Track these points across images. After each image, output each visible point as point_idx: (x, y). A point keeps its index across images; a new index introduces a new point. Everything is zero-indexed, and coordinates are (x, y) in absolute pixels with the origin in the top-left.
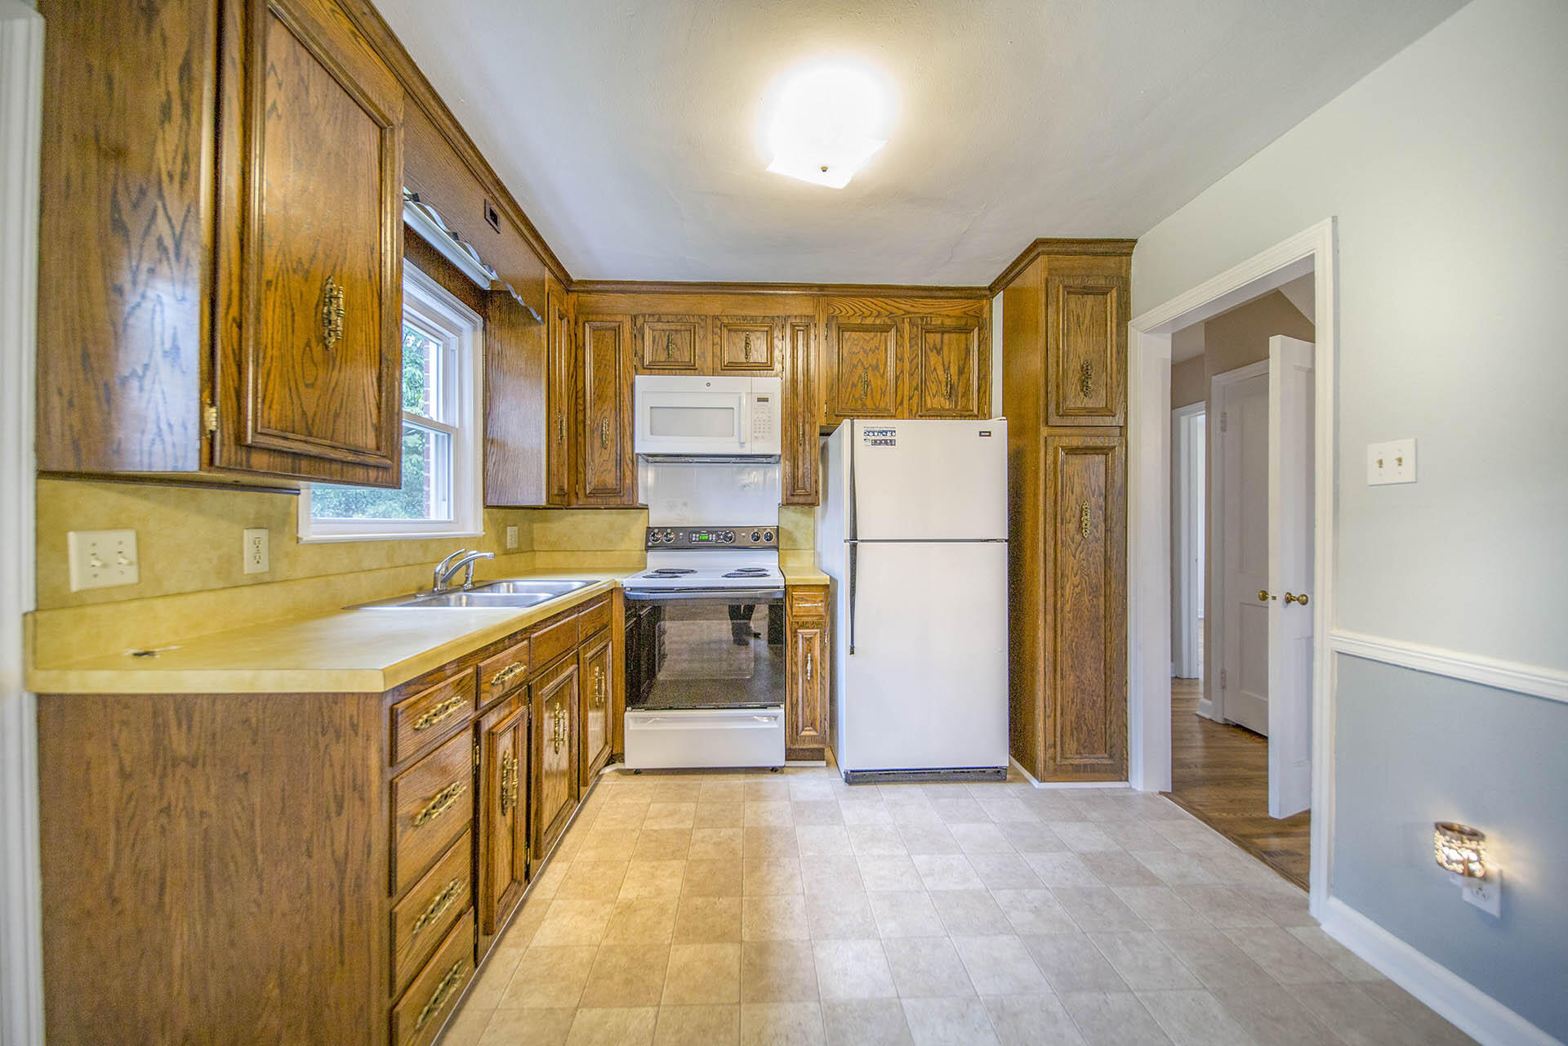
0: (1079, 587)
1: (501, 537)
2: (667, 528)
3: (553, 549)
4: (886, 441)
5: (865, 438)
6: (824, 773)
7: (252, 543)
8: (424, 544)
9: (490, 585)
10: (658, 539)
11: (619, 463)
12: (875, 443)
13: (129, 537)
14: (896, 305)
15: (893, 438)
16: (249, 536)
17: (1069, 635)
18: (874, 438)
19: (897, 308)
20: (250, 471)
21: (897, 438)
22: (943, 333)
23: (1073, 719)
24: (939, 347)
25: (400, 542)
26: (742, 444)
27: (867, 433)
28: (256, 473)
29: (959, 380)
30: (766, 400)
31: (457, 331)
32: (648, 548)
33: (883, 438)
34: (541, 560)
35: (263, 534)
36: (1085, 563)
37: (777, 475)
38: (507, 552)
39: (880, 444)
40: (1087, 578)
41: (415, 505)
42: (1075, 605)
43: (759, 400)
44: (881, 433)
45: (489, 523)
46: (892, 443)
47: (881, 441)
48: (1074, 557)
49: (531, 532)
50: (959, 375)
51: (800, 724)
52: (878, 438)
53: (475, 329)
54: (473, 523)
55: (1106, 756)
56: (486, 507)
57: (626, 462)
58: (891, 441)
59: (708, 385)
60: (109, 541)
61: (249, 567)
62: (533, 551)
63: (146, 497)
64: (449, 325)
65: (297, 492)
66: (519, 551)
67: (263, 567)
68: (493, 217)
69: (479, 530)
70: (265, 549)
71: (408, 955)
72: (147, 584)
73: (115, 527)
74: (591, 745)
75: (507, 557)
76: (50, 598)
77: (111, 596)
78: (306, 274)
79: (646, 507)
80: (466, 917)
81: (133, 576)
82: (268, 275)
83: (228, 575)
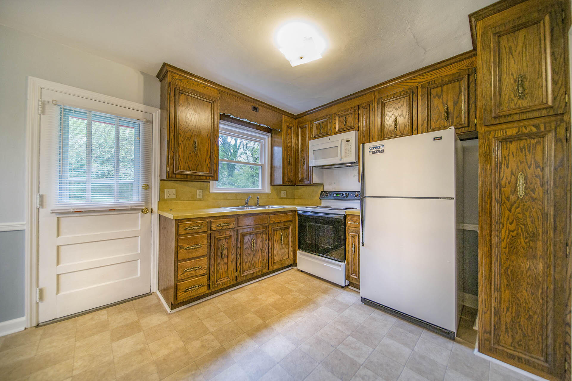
0: (515, 232)
1: (279, 194)
2: (327, 192)
3: (299, 198)
4: (379, 151)
5: (369, 151)
6: (353, 294)
7: (199, 193)
10: (323, 196)
11: (307, 170)
12: (374, 152)
13: (174, 190)
14: (414, 81)
15: (383, 149)
16: (198, 191)
17: (504, 264)
18: (373, 150)
19: (414, 82)
20: (176, 178)
21: (385, 149)
22: (442, 86)
23: (508, 321)
24: (440, 94)
25: (239, 193)
26: (341, 159)
27: (370, 149)
28: (178, 178)
29: (454, 108)
30: (349, 141)
31: (264, 139)
32: (321, 199)
33: (378, 150)
34: (296, 201)
35: (201, 191)
36: (521, 216)
38: (282, 198)
39: (376, 153)
40: (523, 227)
42: (511, 244)
43: (347, 141)
44: (377, 147)
45: (273, 189)
46: (382, 151)
47: (377, 151)
48: (510, 211)
49: (293, 193)
50: (454, 105)
51: (350, 272)
52: (376, 150)
53: (268, 137)
54: (268, 189)
55: (542, 359)
56: (271, 185)
57: (310, 171)
58: (382, 150)
59: (330, 139)
60: (171, 191)
61: (198, 197)
62: (294, 198)
63: (178, 184)
64: (261, 138)
65: (209, 182)
66: (286, 198)
67: (201, 197)
68: (255, 109)
69: (269, 192)
70: (201, 194)
71: (182, 274)
72: (178, 199)
73: (172, 188)
74: (277, 255)
75: (281, 199)
76: (162, 199)
77: (171, 200)
78: (190, 139)
79: (322, 184)
80: (204, 276)
81: (175, 197)
82: (180, 142)
83: (193, 198)
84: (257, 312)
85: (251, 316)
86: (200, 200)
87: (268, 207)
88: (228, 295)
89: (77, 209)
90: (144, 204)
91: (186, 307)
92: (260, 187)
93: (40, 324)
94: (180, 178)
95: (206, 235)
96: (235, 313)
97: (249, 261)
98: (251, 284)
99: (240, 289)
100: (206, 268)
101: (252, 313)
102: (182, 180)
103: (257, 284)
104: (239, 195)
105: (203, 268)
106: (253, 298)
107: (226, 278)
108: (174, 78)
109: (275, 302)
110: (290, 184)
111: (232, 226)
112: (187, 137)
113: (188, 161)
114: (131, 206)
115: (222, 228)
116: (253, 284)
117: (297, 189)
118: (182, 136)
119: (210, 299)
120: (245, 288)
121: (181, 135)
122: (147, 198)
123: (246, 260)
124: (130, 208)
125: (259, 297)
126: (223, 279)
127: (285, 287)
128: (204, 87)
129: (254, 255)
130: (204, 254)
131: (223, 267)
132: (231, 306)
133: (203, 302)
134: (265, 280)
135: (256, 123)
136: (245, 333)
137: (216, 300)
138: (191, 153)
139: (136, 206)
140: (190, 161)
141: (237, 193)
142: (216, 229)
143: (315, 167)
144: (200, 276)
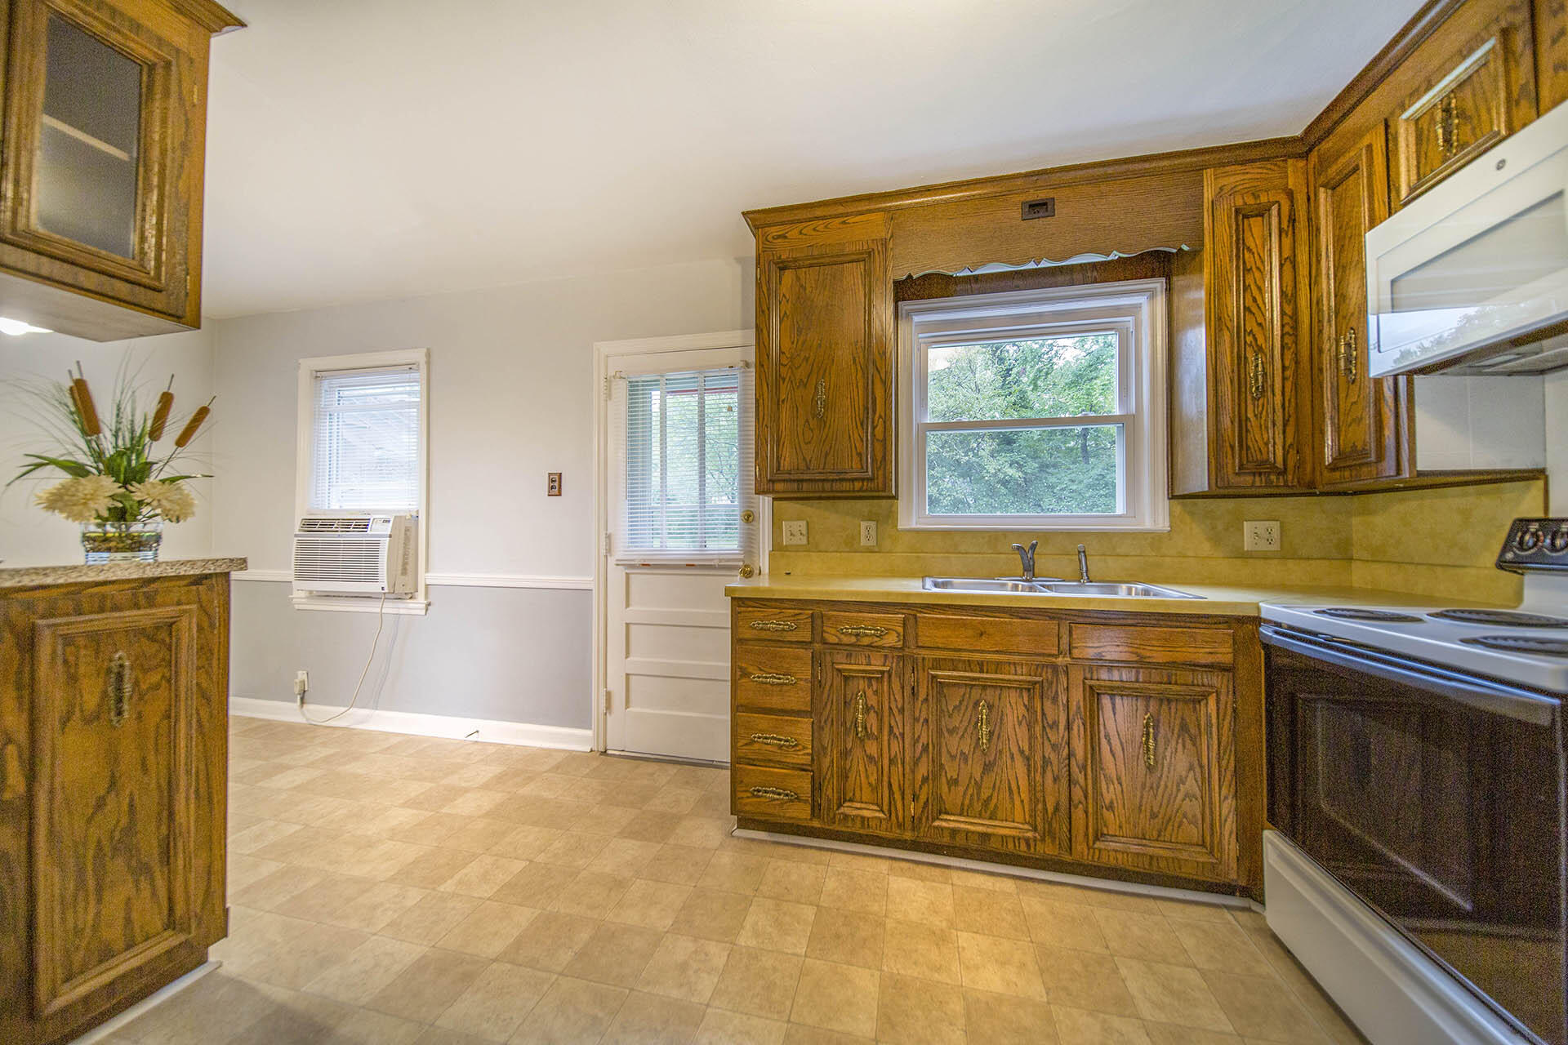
7: (866, 530)
13: (803, 524)
16: (864, 524)
25: (1004, 533)
31: (1134, 310)
35: (873, 524)
38: (1245, 555)
45: (1185, 516)
53: (1154, 296)
56: (1172, 497)
60: (796, 525)
61: (863, 542)
62: (1349, 559)
63: (812, 506)
64: (1120, 310)
67: (872, 543)
68: (1039, 208)
69: (1163, 524)
70: (874, 533)
71: (746, 744)
72: (812, 545)
73: (799, 519)
74: (1118, 806)
75: (1238, 562)
76: (778, 547)
77: (797, 549)
78: (805, 385)
79: (1538, 474)
80: (804, 773)
81: (804, 541)
82: (783, 397)
83: (851, 544)
84: (895, 987)
85: (866, 982)
86: (870, 550)
87: (1130, 589)
88: (884, 866)
89: (645, 560)
90: (742, 557)
91: (769, 839)
92: (1120, 509)
93: (609, 752)
94: (783, 492)
95: (806, 654)
96: (838, 936)
97: (964, 780)
98: (984, 872)
99: (937, 872)
100: (810, 751)
101: (877, 974)
102: (811, 495)
103: (1009, 885)
104: (1005, 536)
105: (800, 747)
106: (939, 923)
107: (876, 808)
108: (769, 238)
109: (1000, 999)
110: (1269, 484)
111: (891, 640)
112: (797, 381)
113: (802, 444)
114: (720, 560)
115: (858, 640)
116: (992, 879)
117: (1366, 511)
118: (787, 379)
119: (832, 850)
120: (955, 874)
121: (784, 379)
122: (749, 543)
123: (952, 773)
124: (716, 563)
125: (964, 939)
126: (863, 806)
127: (1115, 970)
128: (844, 223)
129: (988, 768)
130: (803, 708)
131: (862, 768)
132: (851, 908)
133: (811, 847)
134: (1055, 889)
135: (1045, 264)
136: (789, 1021)
137: (840, 863)
138: (810, 421)
139: (729, 560)
140: (806, 444)
141: (996, 531)
142: (837, 641)
143: (1424, 370)
144: (793, 768)
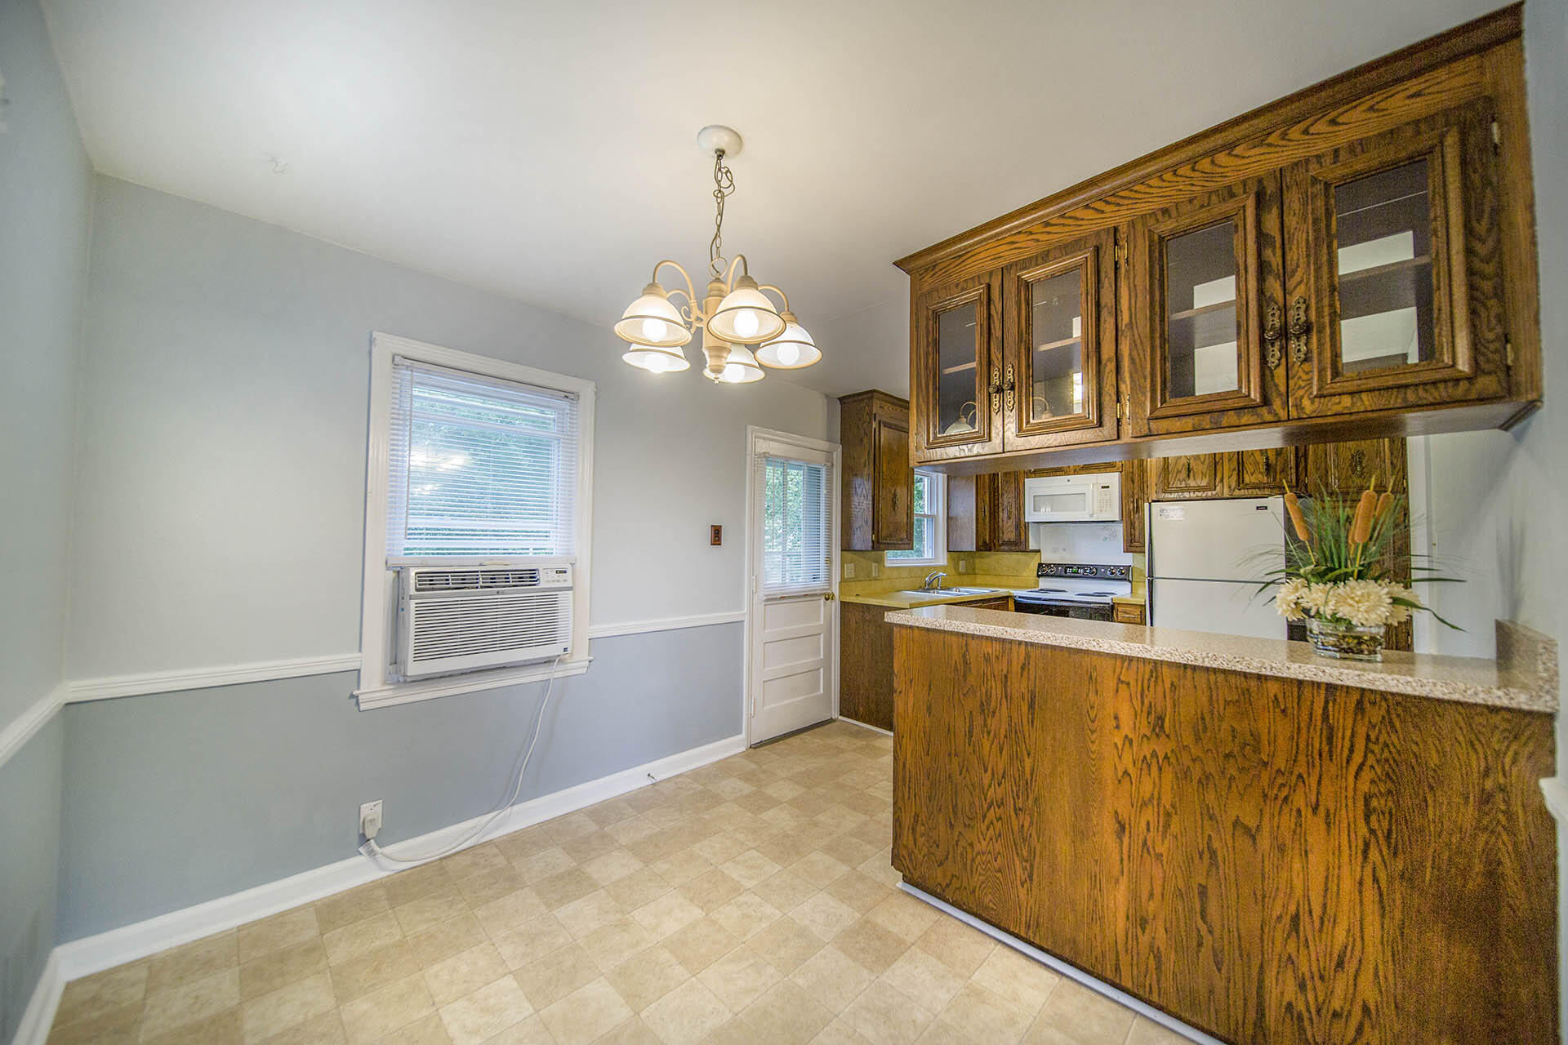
1: (956, 567)
2: (1053, 564)
3: (987, 573)
7: (874, 569)
8: (922, 569)
9: (949, 589)
10: (1044, 571)
11: (1018, 527)
26: (1091, 515)
29: (1277, 459)
30: (1109, 488)
32: (1039, 576)
34: (979, 580)
35: (877, 565)
37: (1120, 530)
38: (960, 574)
41: (920, 552)
43: (1104, 488)
45: (950, 559)
49: (974, 563)
50: (1277, 456)
54: (943, 560)
56: (948, 551)
57: (1021, 527)
59: (1068, 480)
62: (975, 574)
63: (857, 555)
66: (967, 573)
67: (877, 575)
69: (945, 563)
70: (877, 569)
76: (843, 579)
79: (1043, 552)
83: (869, 576)
86: (875, 579)
89: (782, 594)
92: (927, 555)
93: (752, 746)
104: (913, 569)
110: (983, 549)
143: (1034, 523)
